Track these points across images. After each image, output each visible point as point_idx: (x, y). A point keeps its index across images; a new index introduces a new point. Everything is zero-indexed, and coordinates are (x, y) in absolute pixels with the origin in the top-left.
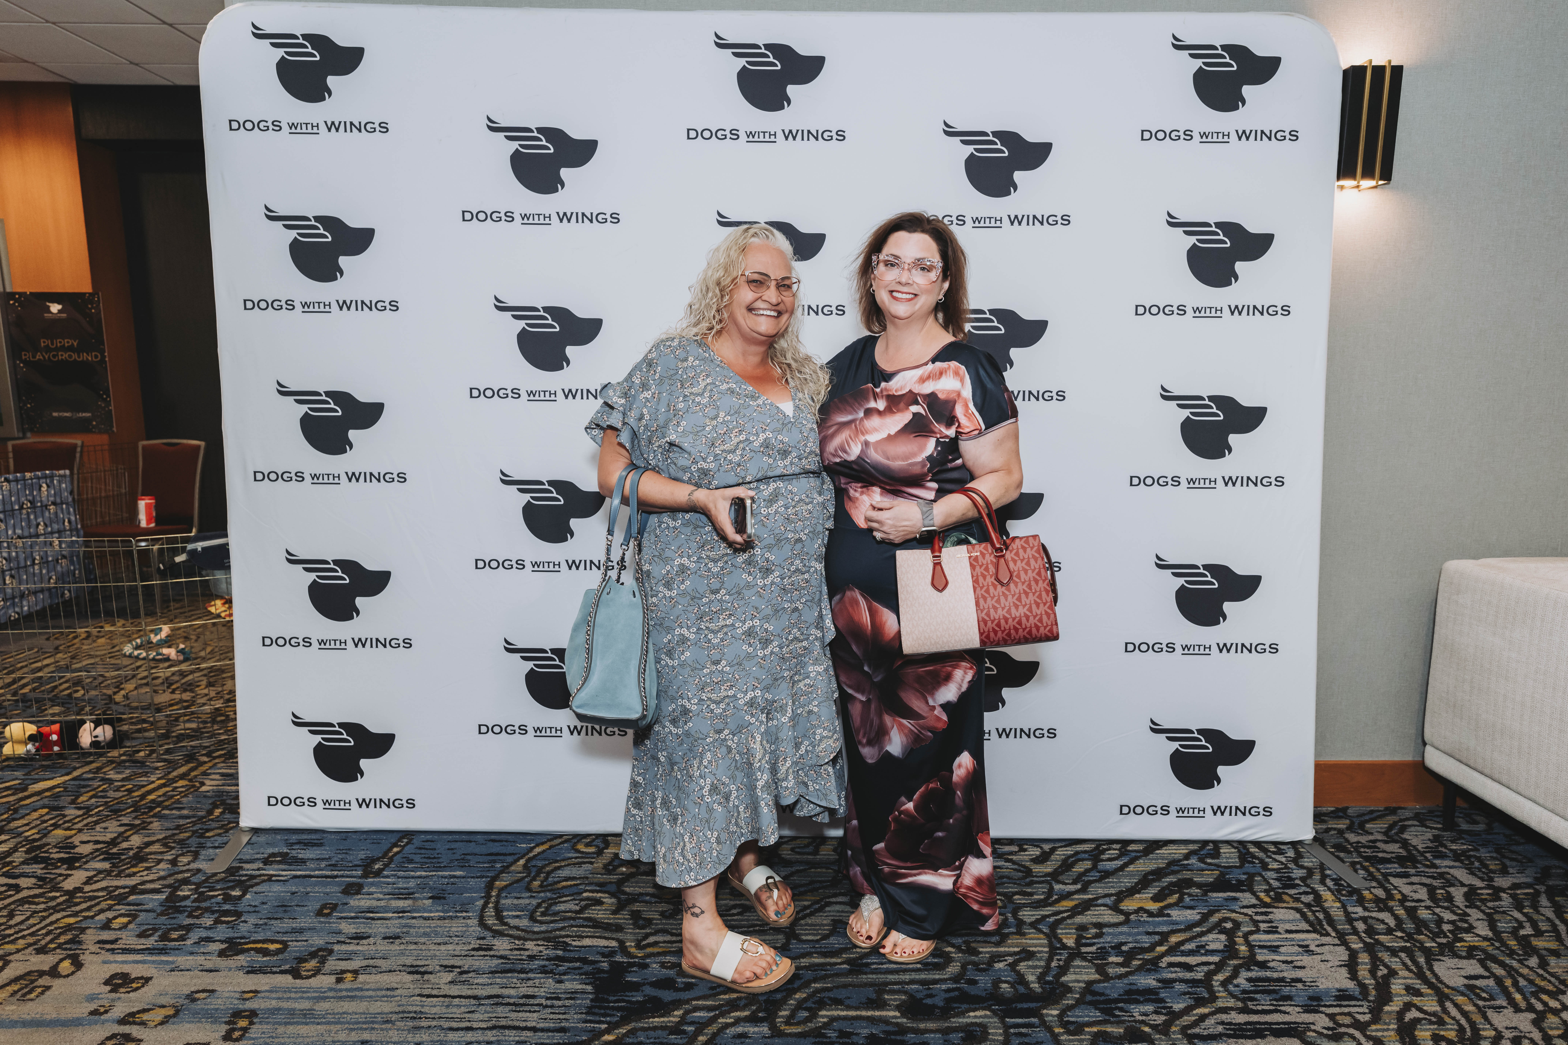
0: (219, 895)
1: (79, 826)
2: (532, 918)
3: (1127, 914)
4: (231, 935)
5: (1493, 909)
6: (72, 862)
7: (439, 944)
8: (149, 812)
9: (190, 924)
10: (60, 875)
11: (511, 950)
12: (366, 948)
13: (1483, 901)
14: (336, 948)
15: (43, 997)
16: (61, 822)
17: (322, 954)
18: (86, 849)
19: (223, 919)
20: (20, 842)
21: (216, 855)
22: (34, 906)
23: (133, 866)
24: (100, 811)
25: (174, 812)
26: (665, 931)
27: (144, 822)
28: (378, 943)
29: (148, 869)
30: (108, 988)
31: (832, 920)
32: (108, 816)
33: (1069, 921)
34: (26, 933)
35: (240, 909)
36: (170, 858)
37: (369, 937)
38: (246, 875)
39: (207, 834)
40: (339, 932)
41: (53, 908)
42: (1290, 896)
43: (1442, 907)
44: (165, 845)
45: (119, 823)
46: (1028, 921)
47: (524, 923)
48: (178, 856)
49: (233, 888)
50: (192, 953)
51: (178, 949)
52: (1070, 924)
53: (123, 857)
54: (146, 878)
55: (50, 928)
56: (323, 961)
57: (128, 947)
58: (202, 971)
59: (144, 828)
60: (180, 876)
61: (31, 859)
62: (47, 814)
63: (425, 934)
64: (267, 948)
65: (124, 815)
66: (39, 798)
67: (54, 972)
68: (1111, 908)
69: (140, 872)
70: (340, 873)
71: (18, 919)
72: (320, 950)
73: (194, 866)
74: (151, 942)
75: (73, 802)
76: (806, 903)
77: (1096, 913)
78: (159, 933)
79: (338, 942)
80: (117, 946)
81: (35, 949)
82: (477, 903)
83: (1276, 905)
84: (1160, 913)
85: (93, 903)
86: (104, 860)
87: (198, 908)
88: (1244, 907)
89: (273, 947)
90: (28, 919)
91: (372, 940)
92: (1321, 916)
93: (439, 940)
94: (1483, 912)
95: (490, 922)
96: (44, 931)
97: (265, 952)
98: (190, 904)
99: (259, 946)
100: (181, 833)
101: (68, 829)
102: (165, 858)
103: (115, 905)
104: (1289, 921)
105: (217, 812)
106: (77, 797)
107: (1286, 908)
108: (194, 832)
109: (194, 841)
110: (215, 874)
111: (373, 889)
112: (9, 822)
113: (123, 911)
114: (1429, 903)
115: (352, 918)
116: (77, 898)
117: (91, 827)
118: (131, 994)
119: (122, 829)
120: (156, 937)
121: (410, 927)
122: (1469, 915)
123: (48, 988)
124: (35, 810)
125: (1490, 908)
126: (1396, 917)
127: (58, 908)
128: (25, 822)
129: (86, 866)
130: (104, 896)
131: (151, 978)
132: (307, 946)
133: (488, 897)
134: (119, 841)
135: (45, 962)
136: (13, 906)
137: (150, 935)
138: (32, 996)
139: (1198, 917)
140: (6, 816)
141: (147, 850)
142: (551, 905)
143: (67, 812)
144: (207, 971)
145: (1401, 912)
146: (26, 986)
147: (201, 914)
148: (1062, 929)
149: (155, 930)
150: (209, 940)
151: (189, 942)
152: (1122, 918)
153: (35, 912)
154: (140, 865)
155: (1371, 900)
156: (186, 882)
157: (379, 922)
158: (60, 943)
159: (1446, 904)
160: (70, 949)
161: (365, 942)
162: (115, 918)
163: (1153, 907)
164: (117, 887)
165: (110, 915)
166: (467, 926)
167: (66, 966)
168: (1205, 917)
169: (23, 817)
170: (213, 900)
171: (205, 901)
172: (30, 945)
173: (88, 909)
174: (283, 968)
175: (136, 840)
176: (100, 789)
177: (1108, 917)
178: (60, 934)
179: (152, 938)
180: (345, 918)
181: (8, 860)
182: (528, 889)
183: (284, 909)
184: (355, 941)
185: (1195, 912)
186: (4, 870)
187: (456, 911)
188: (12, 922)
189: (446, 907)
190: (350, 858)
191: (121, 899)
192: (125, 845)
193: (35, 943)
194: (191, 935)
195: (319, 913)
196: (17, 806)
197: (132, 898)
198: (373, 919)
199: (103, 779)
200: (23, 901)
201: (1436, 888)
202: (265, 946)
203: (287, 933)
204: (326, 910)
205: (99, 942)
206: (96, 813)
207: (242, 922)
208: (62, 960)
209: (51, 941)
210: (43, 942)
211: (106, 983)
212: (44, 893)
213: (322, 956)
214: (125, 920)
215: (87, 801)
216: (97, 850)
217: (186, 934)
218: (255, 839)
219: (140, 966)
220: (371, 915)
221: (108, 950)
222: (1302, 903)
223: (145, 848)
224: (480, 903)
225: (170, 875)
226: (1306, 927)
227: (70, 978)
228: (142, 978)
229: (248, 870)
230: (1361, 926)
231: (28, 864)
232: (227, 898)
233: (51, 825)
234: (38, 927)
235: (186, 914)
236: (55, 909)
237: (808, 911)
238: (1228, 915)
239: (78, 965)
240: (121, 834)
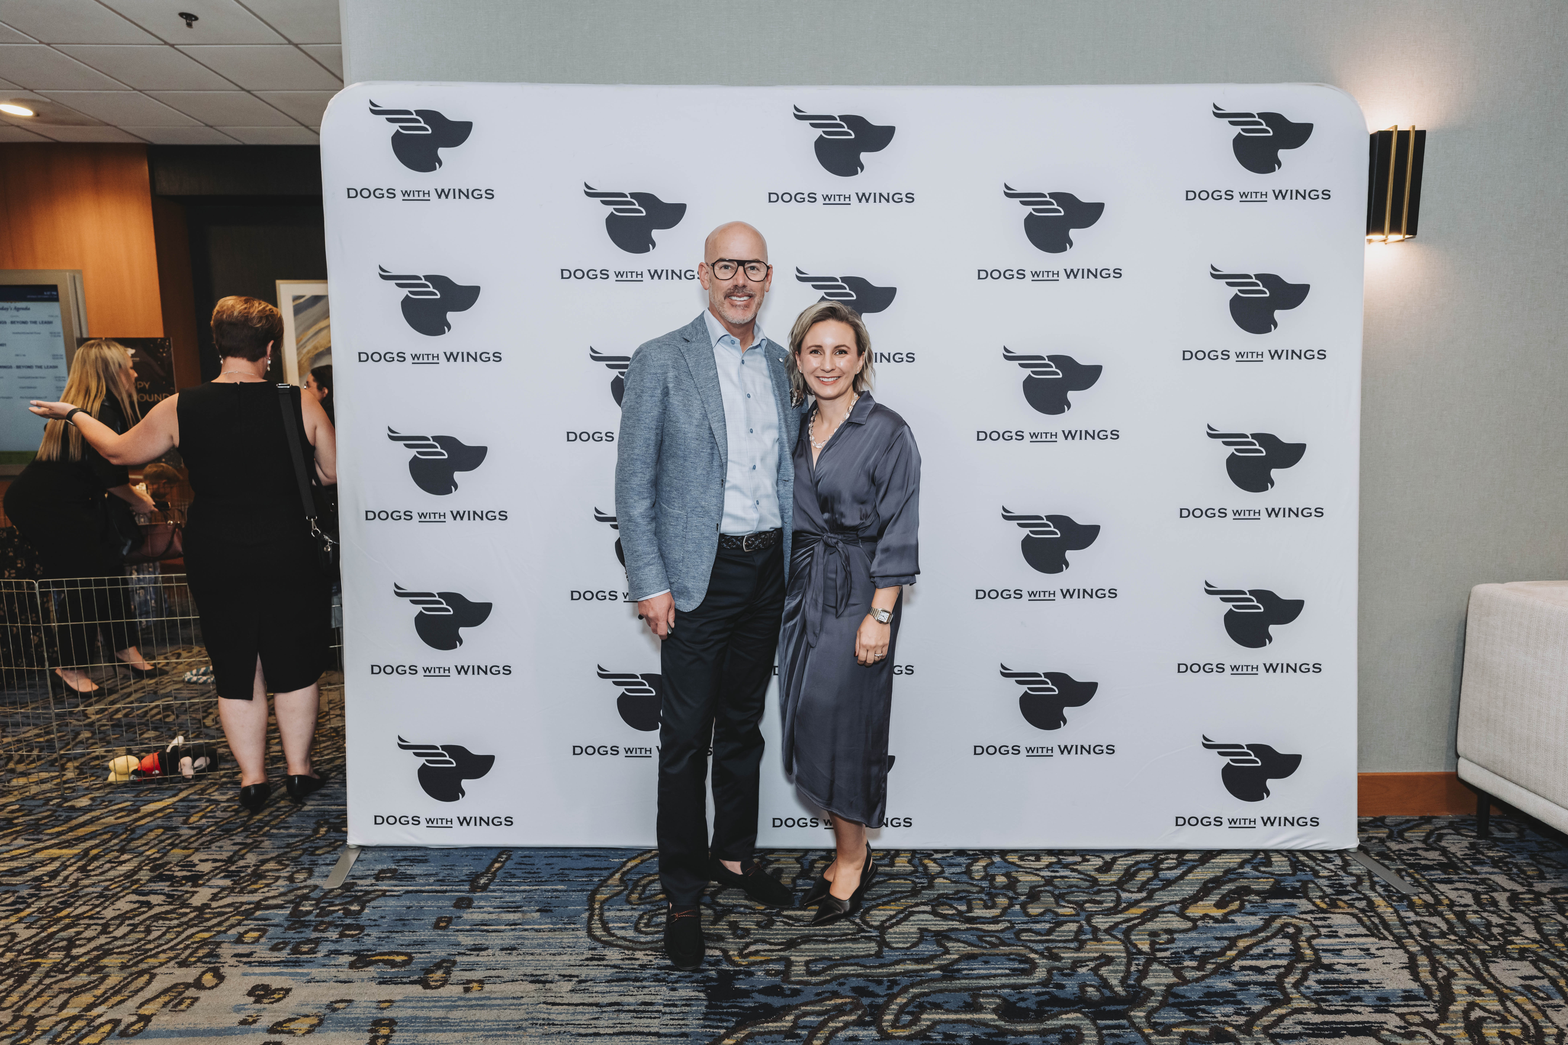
0: (339, 910)
1: (195, 845)
2: (637, 929)
3: (1194, 921)
4: (358, 948)
5: (1537, 912)
6: (196, 879)
7: (554, 955)
8: (259, 831)
9: (317, 938)
10: (187, 892)
11: (623, 959)
12: (486, 959)
13: (1527, 905)
14: (458, 959)
15: (192, 1008)
16: (177, 842)
17: (447, 965)
18: (206, 867)
19: (347, 932)
20: (143, 861)
21: (330, 872)
22: (168, 922)
23: (253, 883)
24: (212, 831)
25: (282, 831)
26: (764, 941)
27: (255, 841)
28: (497, 953)
29: (267, 885)
30: (252, 999)
31: (919, 929)
32: (220, 835)
33: (1140, 928)
34: (165, 947)
35: (361, 923)
36: (286, 875)
37: (487, 949)
38: (361, 891)
39: (317, 852)
40: (459, 944)
41: (186, 923)
42: (1344, 902)
43: (1489, 912)
44: (279, 863)
45: (232, 842)
46: (1102, 928)
47: (630, 934)
48: (294, 873)
49: (351, 903)
50: (324, 966)
51: (310, 962)
52: (1143, 931)
53: (242, 875)
54: (267, 895)
55: (187, 943)
56: (448, 972)
57: (263, 960)
58: (337, 982)
59: (256, 847)
60: (299, 892)
61: (156, 877)
62: (163, 834)
63: (540, 946)
64: (394, 960)
65: (236, 834)
66: (152, 818)
67: (198, 984)
68: (1178, 915)
69: (260, 888)
70: (449, 888)
71: (155, 934)
72: (444, 961)
73: (310, 882)
74: (284, 955)
75: (185, 822)
76: (892, 913)
77: (1165, 919)
78: (290, 947)
79: (459, 954)
80: (253, 960)
81: (177, 963)
82: (583, 915)
83: (1332, 910)
84: (1225, 919)
85: (223, 918)
86: (225, 877)
87: (322, 922)
88: (1302, 913)
89: (399, 959)
90: (164, 934)
91: (490, 952)
92: (1376, 921)
93: (553, 951)
94: (1527, 915)
95: (598, 933)
96: (182, 946)
97: (393, 964)
98: (313, 919)
99: (386, 958)
100: (292, 851)
101: (185, 848)
102: (282, 875)
103: (243, 920)
104: (1347, 926)
105: (323, 830)
106: (188, 818)
107: (1343, 913)
108: (305, 850)
109: (306, 859)
110: (332, 890)
111: (482, 903)
112: (129, 842)
113: (252, 926)
114: (1475, 908)
115: (468, 931)
116: (207, 913)
117: (207, 846)
118: (275, 1005)
119: (236, 848)
120: (287, 950)
121: (524, 938)
122: (1515, 919)
123: (196, 999)
124: (151, 831)
125: (1534, 912)
126: (1447, 921)
127: (191, 923)
128: (144, 842)
129: (209, 883)
130: (231, 912)
131: (290, 990)
132: (430, 958)
133: (591, 909)
134: (236, 858)
135: (189, 974)
136: (148, 922)
137: (282, 949)
138: (183, 1007)
139: (1261, 923)
140: (124, 836)
141: (263, 868)
142: (652, 917)
143: (182, 832)
144: (341, 982)
145: (1451, 916)
146: (176, 997)
147: (326, 928)
148: (1135, 935)
149: (286, 944)
150: (338, 952)
151: (319, 955)
152: (1189, 924)
153: (170, 928)
154: (260, 882)
155: (1421, 905)
156: (305, 897)
157: (494, 934)
158: (199, 957)
159: (1492, 909)
160: (210, 963)
161: (482, 953)
162: (246, 932)
163: (1218, 913)
164: (242, 904)
165: (241, 929)
166: (577, 937)
167: (208, 979)
168: (1268, 923)
169: (141, 837)
170: (335, 915)
171: (327, 915)
172: (171, 959)
173: (219, 924)
174: (412, 979)
175: (251, 859)
176: (209, 809)
177: (1177, 923)
178: (197, 949)
179: (284, 951)
180: (461, 931)
181: (135, 878)
182: (629, 902)
183: (402, 922)
184: (475, 953)
185: (1257, 917)
186: (134, 887)
187: (565, 924)
188: (150, 937)
189: (554, 920)
190: (456, 874)
191: (248, 914)
192: (241, 863)
193: (176, 957)
194: (320, 948)
195: (436, 926)
196: (133, 826)
197: (258, 913)
198: (487, 931)
199: (209, 800)
200: (157, 917)
201: (1480, 893)
202: (391, 958)
203: (409, 945)
204: (442, 923)
205: (236, 955)
206: (209, 832)
207: (366, 935)
208: (204, 973)
209: (191, 955)
210: (183, 956)
211: (250, 994)
212: (176, 909)
213: (447, 967)
214: (256, 934)
215: (198, 821)
216: (217, 868)
217: (316, 947)
218: (362, 856)
219: (278, 978)
220: (485, 928)
221: (245, 963)
222: (1357, 908)
223: (262, 865)
224: (586, 915)
225: (291, 891)
226: (1362, 930)
227: (215, 989)
228: (282, 989)
229: (362, 886)
230: (1415, 930)
231: (155, 882)
232: (348, 913)
233: (169, 845)
234: (175, 942)
235: (312, 928)
236: (188, 925)
237: (894, 921)
238: (1289, 921)
239: (220, 978)
240: (236, 852)
